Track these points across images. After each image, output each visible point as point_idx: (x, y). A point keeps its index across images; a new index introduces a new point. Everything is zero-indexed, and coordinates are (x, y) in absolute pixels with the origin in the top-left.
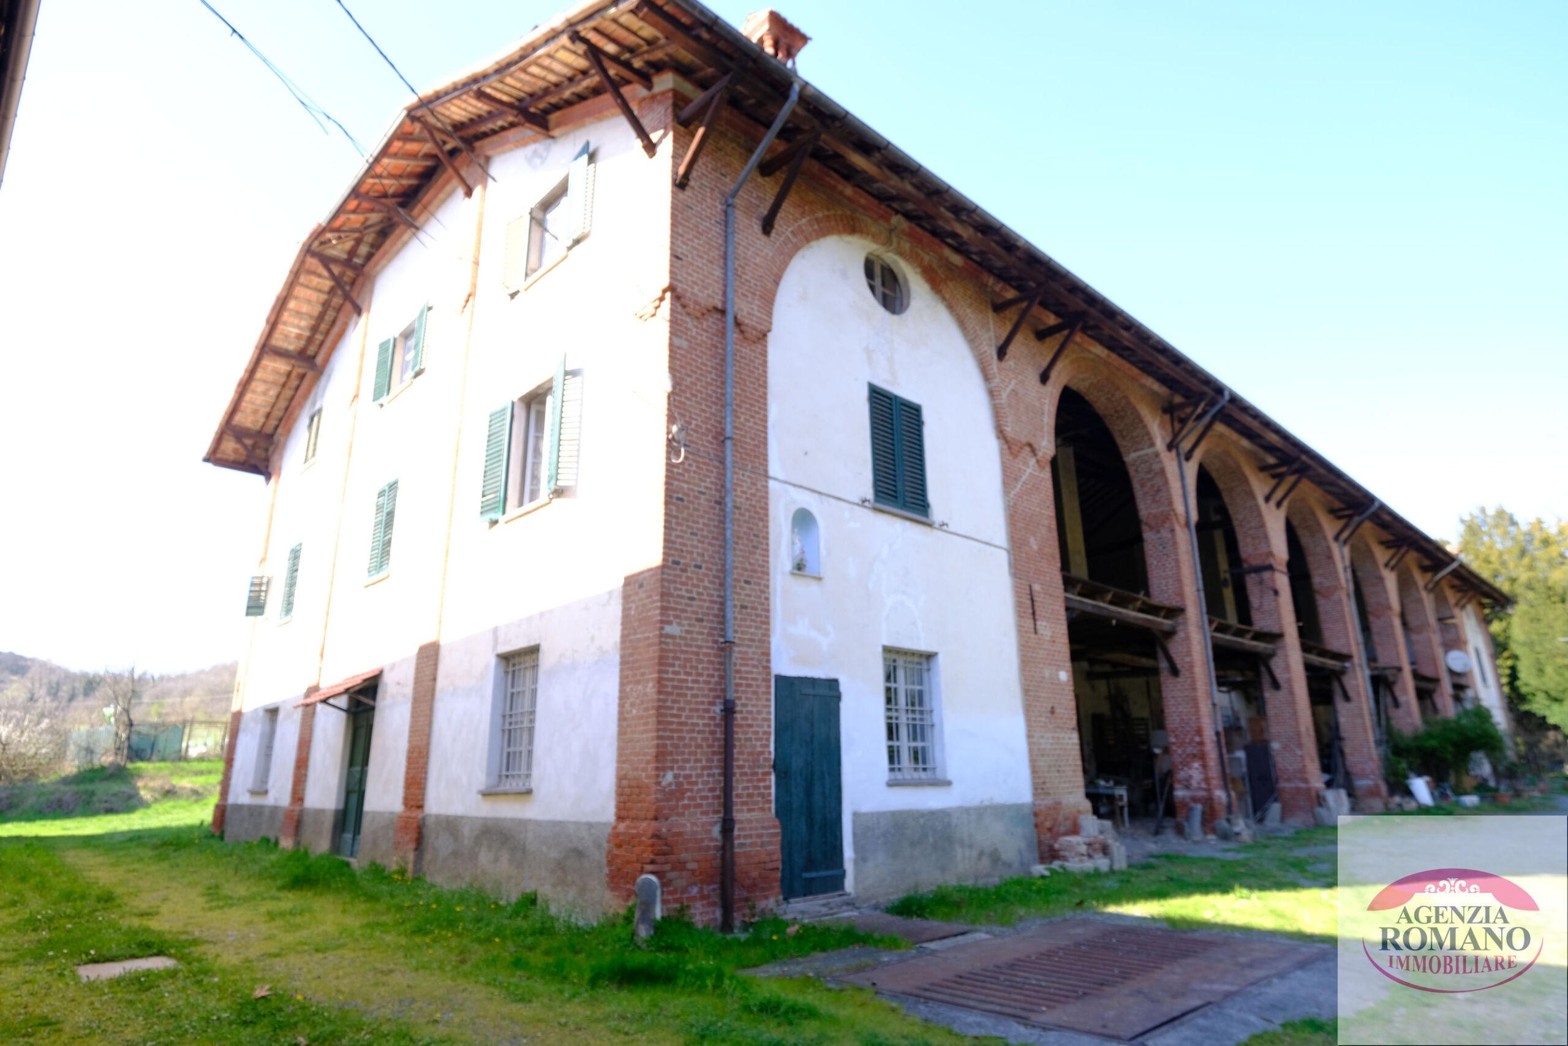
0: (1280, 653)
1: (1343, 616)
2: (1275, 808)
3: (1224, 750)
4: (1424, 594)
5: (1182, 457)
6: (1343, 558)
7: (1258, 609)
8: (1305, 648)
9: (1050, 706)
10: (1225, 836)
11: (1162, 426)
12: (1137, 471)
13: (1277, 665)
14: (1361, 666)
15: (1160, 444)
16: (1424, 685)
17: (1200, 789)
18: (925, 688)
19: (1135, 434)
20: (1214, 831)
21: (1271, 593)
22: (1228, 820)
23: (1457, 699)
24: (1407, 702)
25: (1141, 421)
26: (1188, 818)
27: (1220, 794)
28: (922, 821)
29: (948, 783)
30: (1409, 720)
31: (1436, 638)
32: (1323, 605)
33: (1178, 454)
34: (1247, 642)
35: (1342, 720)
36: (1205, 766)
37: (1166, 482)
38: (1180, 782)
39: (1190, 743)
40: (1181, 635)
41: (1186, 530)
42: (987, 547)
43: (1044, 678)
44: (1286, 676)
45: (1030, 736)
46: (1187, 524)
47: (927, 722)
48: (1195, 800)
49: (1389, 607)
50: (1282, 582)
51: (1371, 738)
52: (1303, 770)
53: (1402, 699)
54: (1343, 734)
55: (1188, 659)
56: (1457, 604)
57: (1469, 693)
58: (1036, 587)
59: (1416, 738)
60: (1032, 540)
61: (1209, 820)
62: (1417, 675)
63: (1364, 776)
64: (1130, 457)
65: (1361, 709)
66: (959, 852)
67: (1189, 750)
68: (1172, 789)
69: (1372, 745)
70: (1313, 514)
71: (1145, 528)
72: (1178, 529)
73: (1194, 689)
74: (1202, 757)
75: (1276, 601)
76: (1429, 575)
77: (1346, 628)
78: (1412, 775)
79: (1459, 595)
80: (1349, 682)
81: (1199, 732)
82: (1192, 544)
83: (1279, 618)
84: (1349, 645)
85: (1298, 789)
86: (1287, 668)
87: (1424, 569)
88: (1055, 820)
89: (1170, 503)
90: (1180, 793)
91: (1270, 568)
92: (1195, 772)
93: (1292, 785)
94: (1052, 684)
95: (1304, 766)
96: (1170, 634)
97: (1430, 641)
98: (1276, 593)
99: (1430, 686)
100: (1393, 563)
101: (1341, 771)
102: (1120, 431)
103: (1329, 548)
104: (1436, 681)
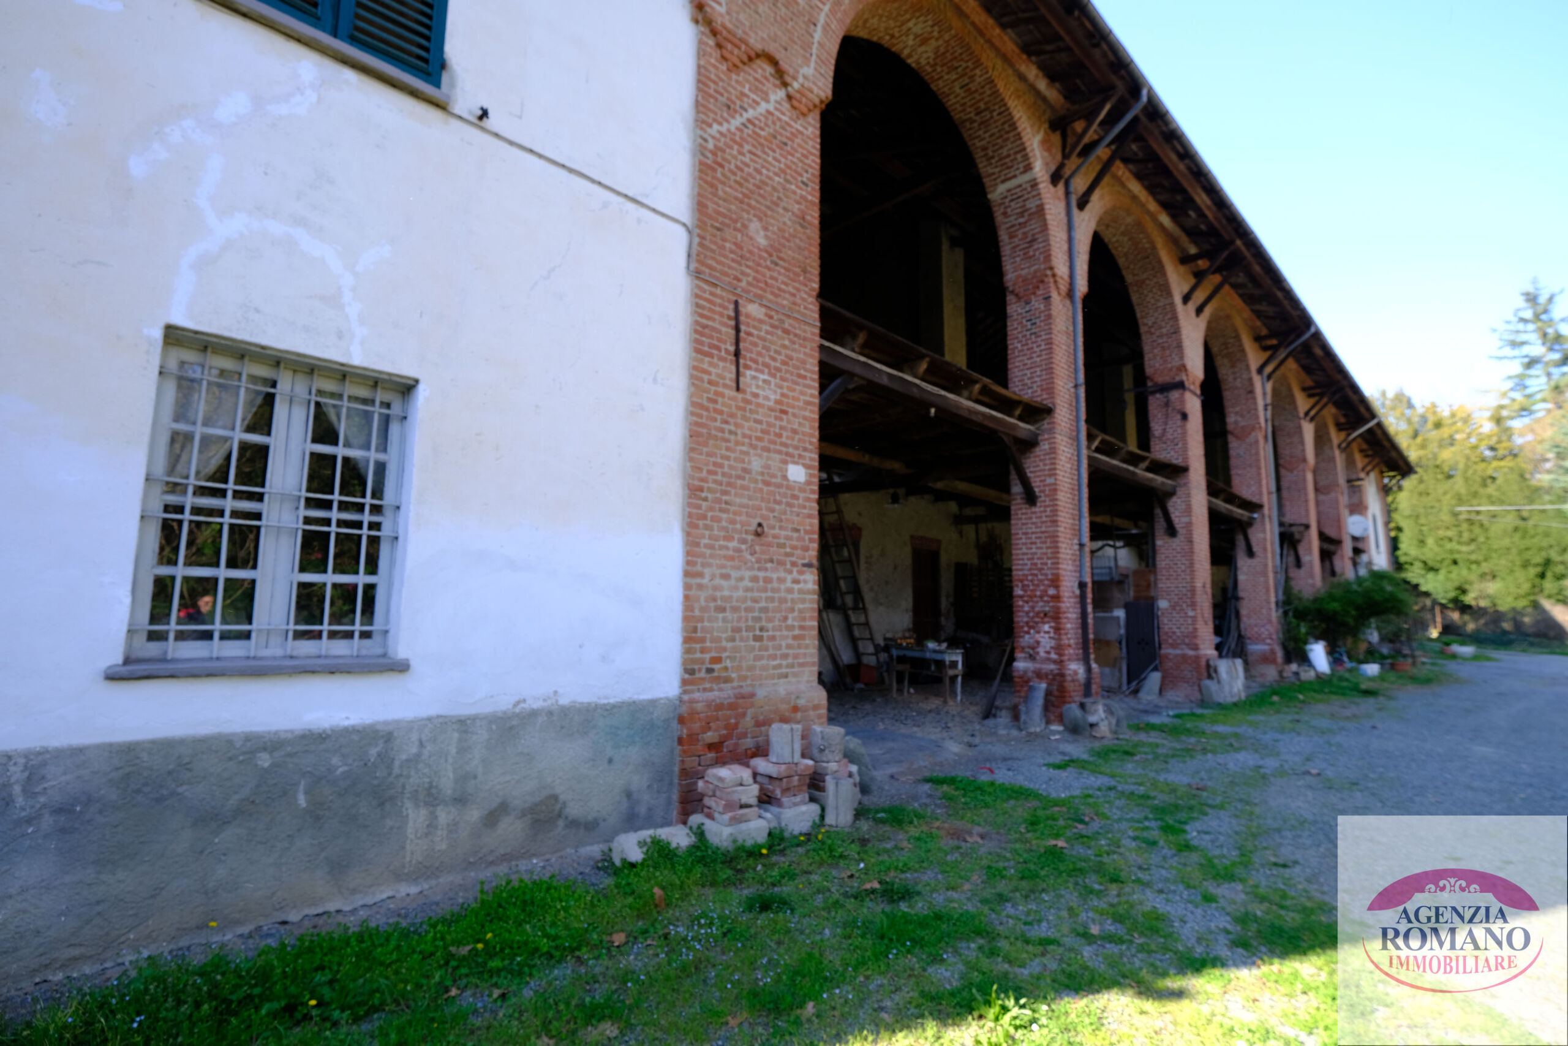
0: (1180, 492)
1: (1258, 460)
2: (1154, 679)
3: (1090, 608)
4: (1337, 452)
5: (1074, 203)
6: (1264, 394)
7: (1160, 438)
8: (1213, 490)
9: (755, 522)
10: (1075, 730)
11: (1046, 143)
12: (1005, 214)
13: (1175, 506)
14: (1270, 517)
15: (1040, 169)
16: (1326, 546)
17: (1049, 660)
18: (391, 459)
19: (1005, 152)
20: (1061, 719)
21: (1179, 417)
22: (1082, 706)
23: (1355, 564)
24: (1311, 562)
25: (1013, 126)
26: (1027, 699)
27: (1076, 668)
28: (265, 760)
29: (402, 667)
30: (1310, 581)
31: (1344, 500)
32: (1236, 447)
33: (1067, 194)
34: (1141, 472)
35: (1241, 577)
36: (1057, 629)
37: (1045, 227)
38: (1023, 649)
39: (1041, 597)
40: (1045, 446)
41: (1068, 302)
42: (630, 206)
43: (746, 471)
44: (1185, 520)
45: (689, 573)
46: (1070, 294)
47: (385, 532)
48: (1039, 675)
49: (1304, 460)
50: (1194, 405)
51: (1273, 599)
52: (1193, 634)
53: (1305, 559)
54: (1241, 594)
55: (1049, 481)
56: (1363, 469)
57: (1364, 558)
58: (752, 309)
59: (1316, 600)
60: (755, 226)
61: (1055, 703)
62: (1323, 537)
63: (1259, 640)
64: (997, 193)
65: (1266, 565)
66: (416, 818)
67: (1040, 606)
68: (1012, 659)
69: (1273, 606)
70: (1238, 338)
71: (1010, 298)
72: (1056, 298)
73: (1055, 522)
74: (1056, 616)
75: (1183, 427)
76: (1343, 435)
77: (1259, 474)
78: (1312, 640)
79: (1366, 460)
80: (1255, 535)
81: (1055, 582)
82: (1074, 324)
83: (1185, 449)
84: (1261, 494)
85: (1184, 656)
86: (1188, 510)
87: (1340, 427)
88: (732, 728)
89: (1048, 258)
90: (1021, 665)
91: (1181, 386)
92: (1044, 638)
93: (1178, 652)
94: (767, 483)
95: (1195, 629)
96: (1029, 444)
97: (1337, 501)
98: (1185, 416)
99: (1332, 548)
100: (1312, 413)
101: (1234, 634)
102: (985, 149)
103: (1250, 380)
104: (1338, 542)
